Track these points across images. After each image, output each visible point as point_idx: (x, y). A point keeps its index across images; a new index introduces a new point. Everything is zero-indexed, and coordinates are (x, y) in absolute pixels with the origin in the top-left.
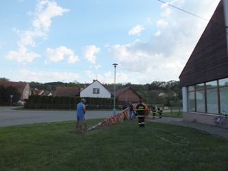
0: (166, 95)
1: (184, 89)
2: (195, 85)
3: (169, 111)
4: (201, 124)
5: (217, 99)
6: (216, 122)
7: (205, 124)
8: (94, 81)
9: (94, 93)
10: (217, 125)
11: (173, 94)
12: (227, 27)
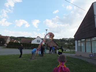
0: (68, 44)
1: (76, 41)
2: (81, 40)
3: (69, 51)
4: (83, 57)
5: (90, 46)
6: (90, 56)
7: (85, 57)
8: (38, 37)
9: (37, 42)
10: (91, 58)
11: (71, 43)
12: (95, 15)
